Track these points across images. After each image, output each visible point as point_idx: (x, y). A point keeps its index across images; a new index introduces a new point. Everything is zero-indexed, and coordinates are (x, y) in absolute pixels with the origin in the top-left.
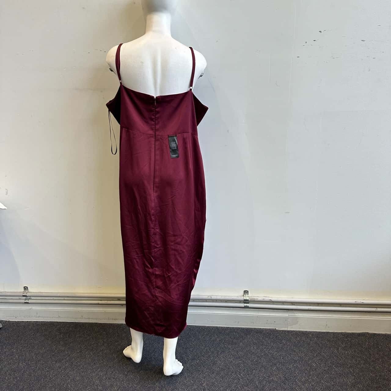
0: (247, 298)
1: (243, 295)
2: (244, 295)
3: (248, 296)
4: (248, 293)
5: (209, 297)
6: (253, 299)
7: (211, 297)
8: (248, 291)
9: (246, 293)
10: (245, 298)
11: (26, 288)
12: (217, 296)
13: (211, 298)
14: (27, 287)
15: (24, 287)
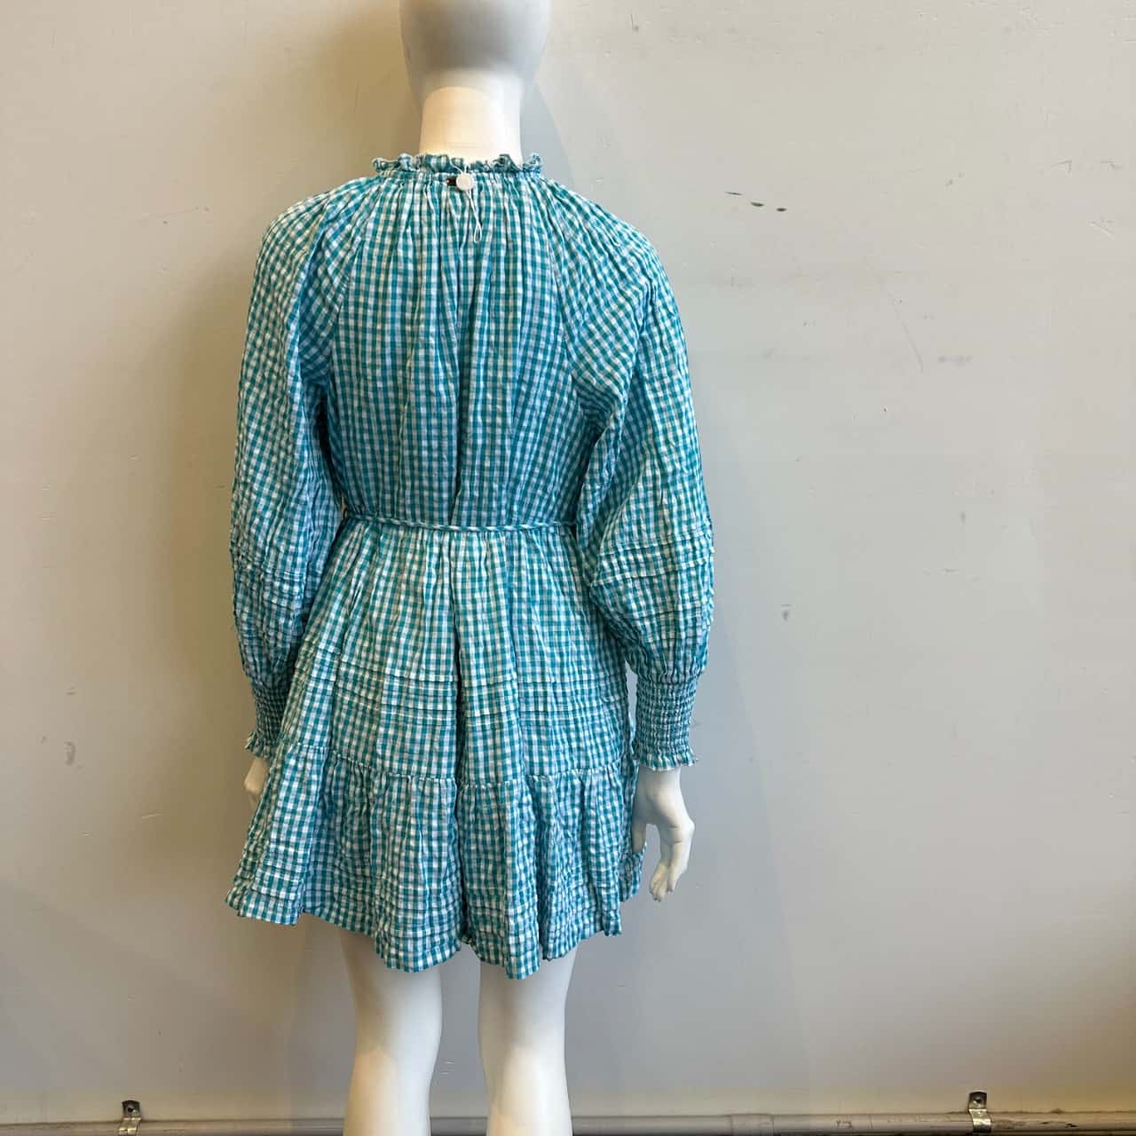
0: (987, 1122)
1: (963, 1109)
2: (970, 1110)
3: (984, 1110)
4: (985, 1103)
5: (841, 1124)
6: (1009, 1125)
7: (850, 1123)
8: (985, 1094)
9: (979, 1101)
10: (977, 1122)
11: (130, 1106)
12: (870, 1116)
13: (851, 1127)
14: (136, 1105)
15: (125, 1104)
